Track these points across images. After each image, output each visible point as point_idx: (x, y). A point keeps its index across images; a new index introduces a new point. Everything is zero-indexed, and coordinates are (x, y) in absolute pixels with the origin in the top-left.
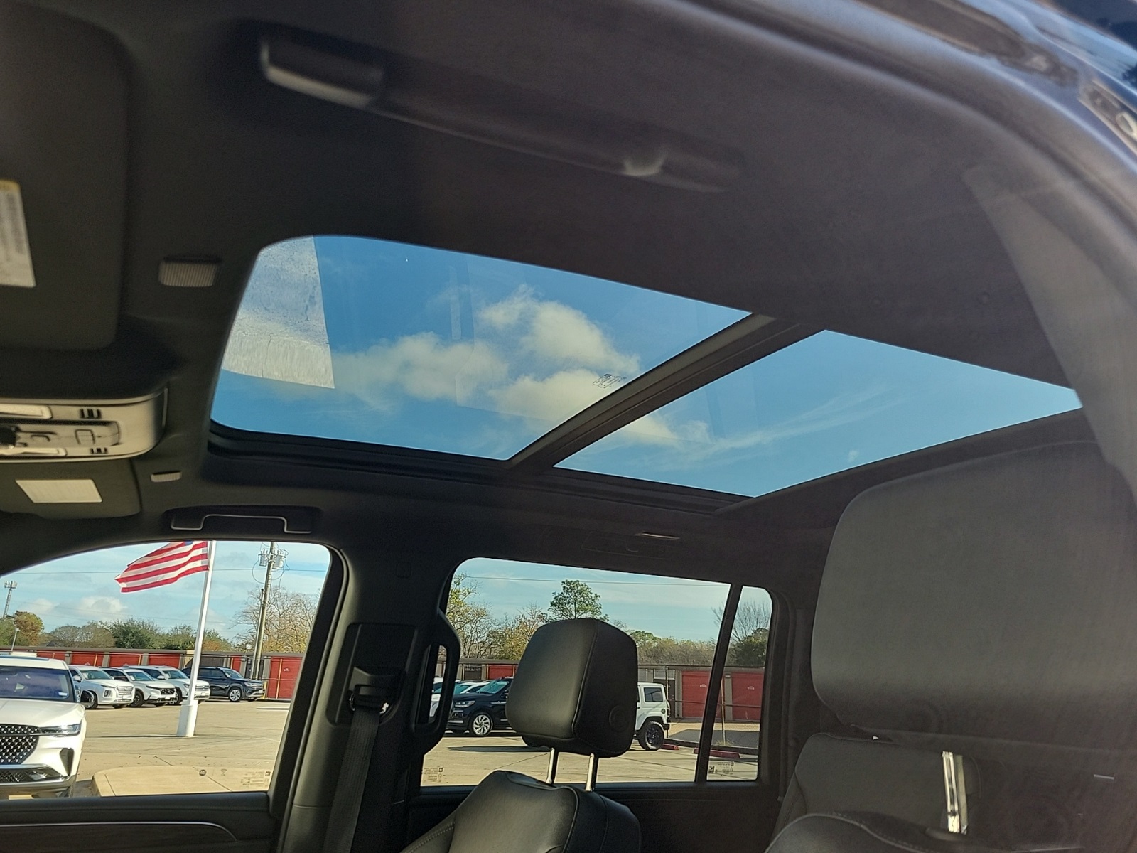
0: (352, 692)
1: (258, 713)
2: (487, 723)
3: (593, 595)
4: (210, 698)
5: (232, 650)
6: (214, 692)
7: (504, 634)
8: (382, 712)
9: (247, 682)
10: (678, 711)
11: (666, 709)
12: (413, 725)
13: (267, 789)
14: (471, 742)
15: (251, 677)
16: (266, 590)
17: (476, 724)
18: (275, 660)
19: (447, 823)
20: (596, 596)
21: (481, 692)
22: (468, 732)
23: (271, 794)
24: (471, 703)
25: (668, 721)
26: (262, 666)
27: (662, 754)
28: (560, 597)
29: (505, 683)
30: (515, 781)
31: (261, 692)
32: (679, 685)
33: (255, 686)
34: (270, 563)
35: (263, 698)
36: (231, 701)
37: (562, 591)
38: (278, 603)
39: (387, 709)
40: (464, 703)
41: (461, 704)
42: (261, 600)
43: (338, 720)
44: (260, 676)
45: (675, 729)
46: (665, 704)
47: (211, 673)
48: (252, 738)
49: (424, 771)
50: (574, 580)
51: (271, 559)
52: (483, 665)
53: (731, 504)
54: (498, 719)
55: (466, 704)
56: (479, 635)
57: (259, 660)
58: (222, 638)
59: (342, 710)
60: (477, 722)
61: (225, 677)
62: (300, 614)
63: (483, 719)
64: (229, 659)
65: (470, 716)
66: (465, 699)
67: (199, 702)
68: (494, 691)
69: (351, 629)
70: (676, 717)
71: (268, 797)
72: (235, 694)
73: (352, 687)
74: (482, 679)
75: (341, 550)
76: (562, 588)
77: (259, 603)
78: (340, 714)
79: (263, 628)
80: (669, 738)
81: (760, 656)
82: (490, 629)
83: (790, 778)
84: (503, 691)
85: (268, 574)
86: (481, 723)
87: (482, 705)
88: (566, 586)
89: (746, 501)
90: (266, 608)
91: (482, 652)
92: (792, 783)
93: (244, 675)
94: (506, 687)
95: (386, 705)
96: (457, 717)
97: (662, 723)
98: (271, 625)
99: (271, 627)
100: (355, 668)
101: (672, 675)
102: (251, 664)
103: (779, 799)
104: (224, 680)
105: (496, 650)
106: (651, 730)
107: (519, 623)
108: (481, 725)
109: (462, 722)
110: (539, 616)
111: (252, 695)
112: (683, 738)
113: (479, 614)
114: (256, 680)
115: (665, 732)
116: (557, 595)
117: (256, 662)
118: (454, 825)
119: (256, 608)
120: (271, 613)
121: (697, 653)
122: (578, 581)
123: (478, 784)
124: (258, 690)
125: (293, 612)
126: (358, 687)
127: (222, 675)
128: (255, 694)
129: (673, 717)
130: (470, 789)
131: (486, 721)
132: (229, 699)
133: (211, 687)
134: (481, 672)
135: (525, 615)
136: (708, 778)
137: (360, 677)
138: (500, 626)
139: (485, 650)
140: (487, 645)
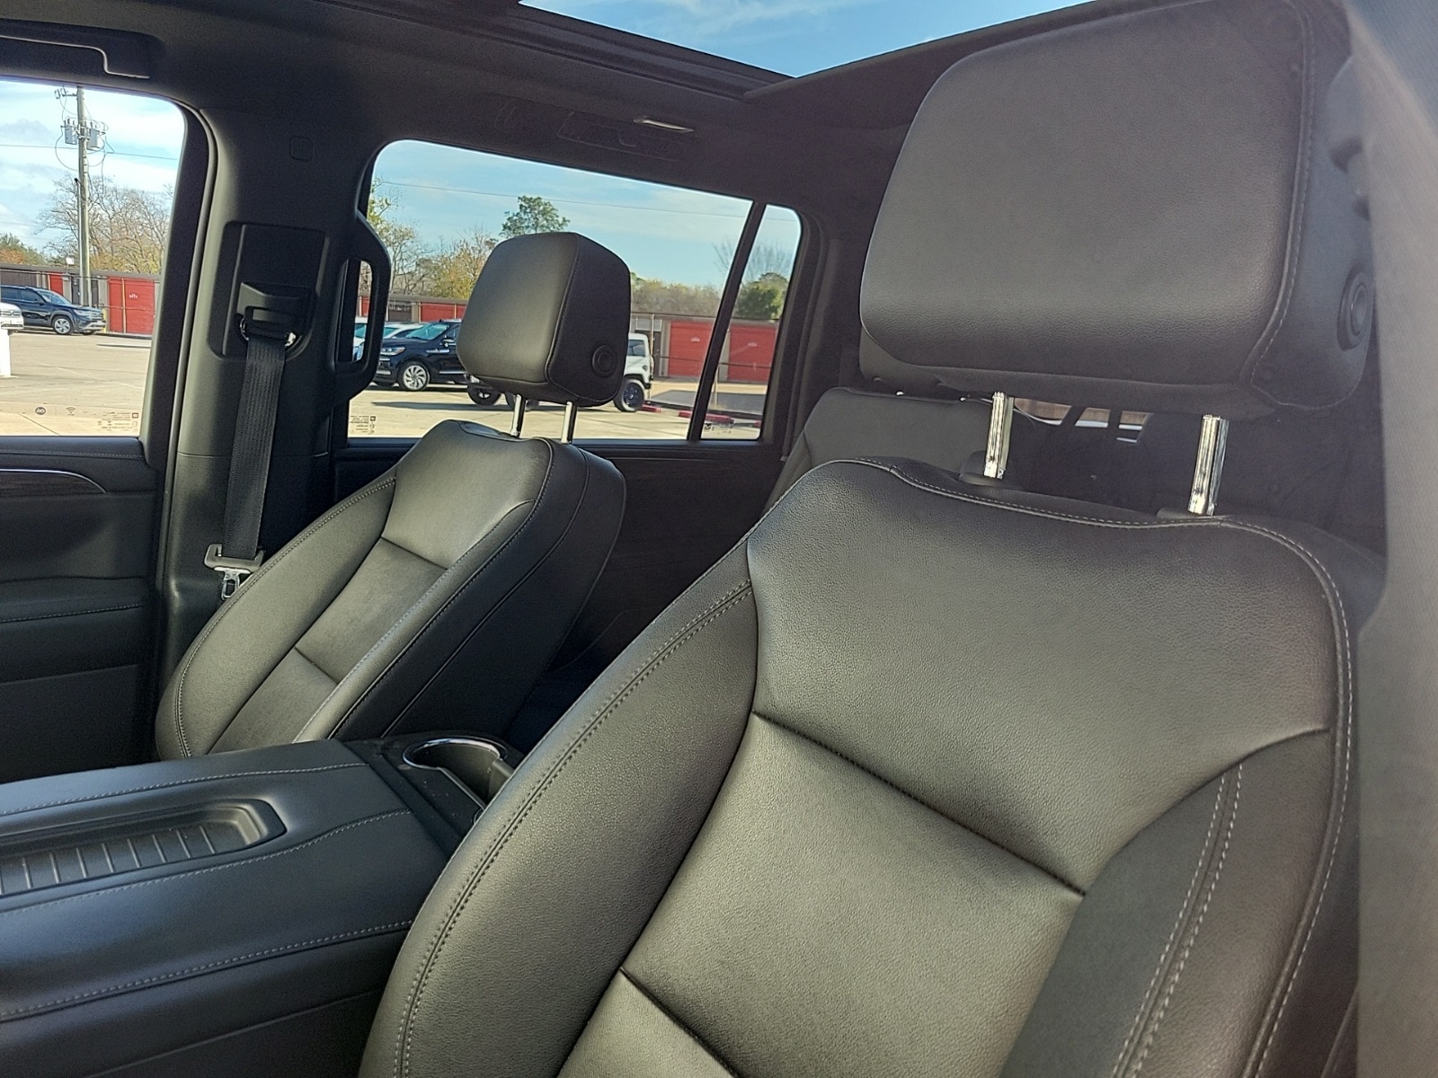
0: (242, 316)
1: (99, 350)
2: (422, 376)
3: (561, 220)
4: (25, 329)
5: (46, 265)
6: (29, 320)
7: (440, 264)
8: (288, 345)
9: (77, 309)
10: (663, 368)
11: (648, 365)
12: (333, 363)
13: (137, 434)
14: (402, 396)
15: (82, 302)
16: (83, 181)
17: (407, 376)
18: (113, 281)
19: (386, 479)
20: (564, 220)
21: (413, 338)
22: (397, 385)
23: (145, 440)
24: (401, 349)
25: (650, 379)
26: (95, 289)
27: (641, 416)
28: (515, 218)
29: (445, 327)
30: (471, 432)
31: (100, 323)
32: (665, 338)
33: (90, 315)
34: (82, 141)
35: (105, 331)
36: (58, 334)
37: (519, 211)
38: (105, 201)
39: (295, 341)
40: (390, 350)
41: (387, 351)
42: (77, 195)
43: (226, 352)
44: (96, 301)
45: (657, 390)
46: (648, 360)
47: (19, 294)
48: (97, 382)
49: (350, 420)
50: (534, 197)
51: (82, 134)
52: (413, 304)
53: (766, 85)
54: (436, 371)
55: (393, 351)
56: (405, 263)
57: (89, 280)
58: (26, 247)
59: (229, 337)
60: (409, 374)
61: (43, 302)
62: (141, 220)
63: (417, 370)
64: (44, 276)
65: (400, 365)
66: (392, 345)
67: (10, 332)
68: (429, 336)
69: (230, 229)
70: (660, 375)
71: (141, 444)
72: (62, 324)
73: (241, 309)
74: (413, 320)
75: (201, 111)
76: (518, 207)
77: (75, 199)
78: (228, 343)
79: (88, 236)
80: (650, 399)
81: (767, 307)
82: (420, 257)
83: (797, 437)
84: (440, 338)
85: (82, 158)
86: (414, 375)
87: (413, 354)
88: (524, 204)
89: (786, 82)
90: (87, 208)
91: (411, 287)
92: (798, 444)
93: (71, 300)
94: (445, 332)
95: (292, 336)
96: (383, 367)
97: (643, 382)
98: (99, 233)
99: (99, 235)
100: (242, 284)
101: (658, 326)
102: (78, 286)
103: (782, 459)
104: (42, 304)
105: (429, 284)
106: (629, 389)
107: (459, 250)
108: (414, 377)
109: (389, 373)
110: (487, 243)
111: (88, 327)
112: (667, 400)
113: (403, 236)
114: (90, 308)
115: (646, 392)
116: (511, 215)
117: (86, 282)
118: (394, 481)
119: (71, 207)
120: (95, 215)
121: (691, 299)
122: (539, 198)
123: (422, 436)
124: (95, 321)
125: (128, 215)
126: (250, 310)
127: (37, 297)
128: (93, 326)
129: (656, 375)
130: (412, 442)
131: (420, 373)
132: (54, 330)
133: (24, 314)
134: (410, 311)
135: (468, 240)
136: (702, 437)
137: (251, 296)
138: (434, 254)
139: (415, 285)
140: (418, 275)
